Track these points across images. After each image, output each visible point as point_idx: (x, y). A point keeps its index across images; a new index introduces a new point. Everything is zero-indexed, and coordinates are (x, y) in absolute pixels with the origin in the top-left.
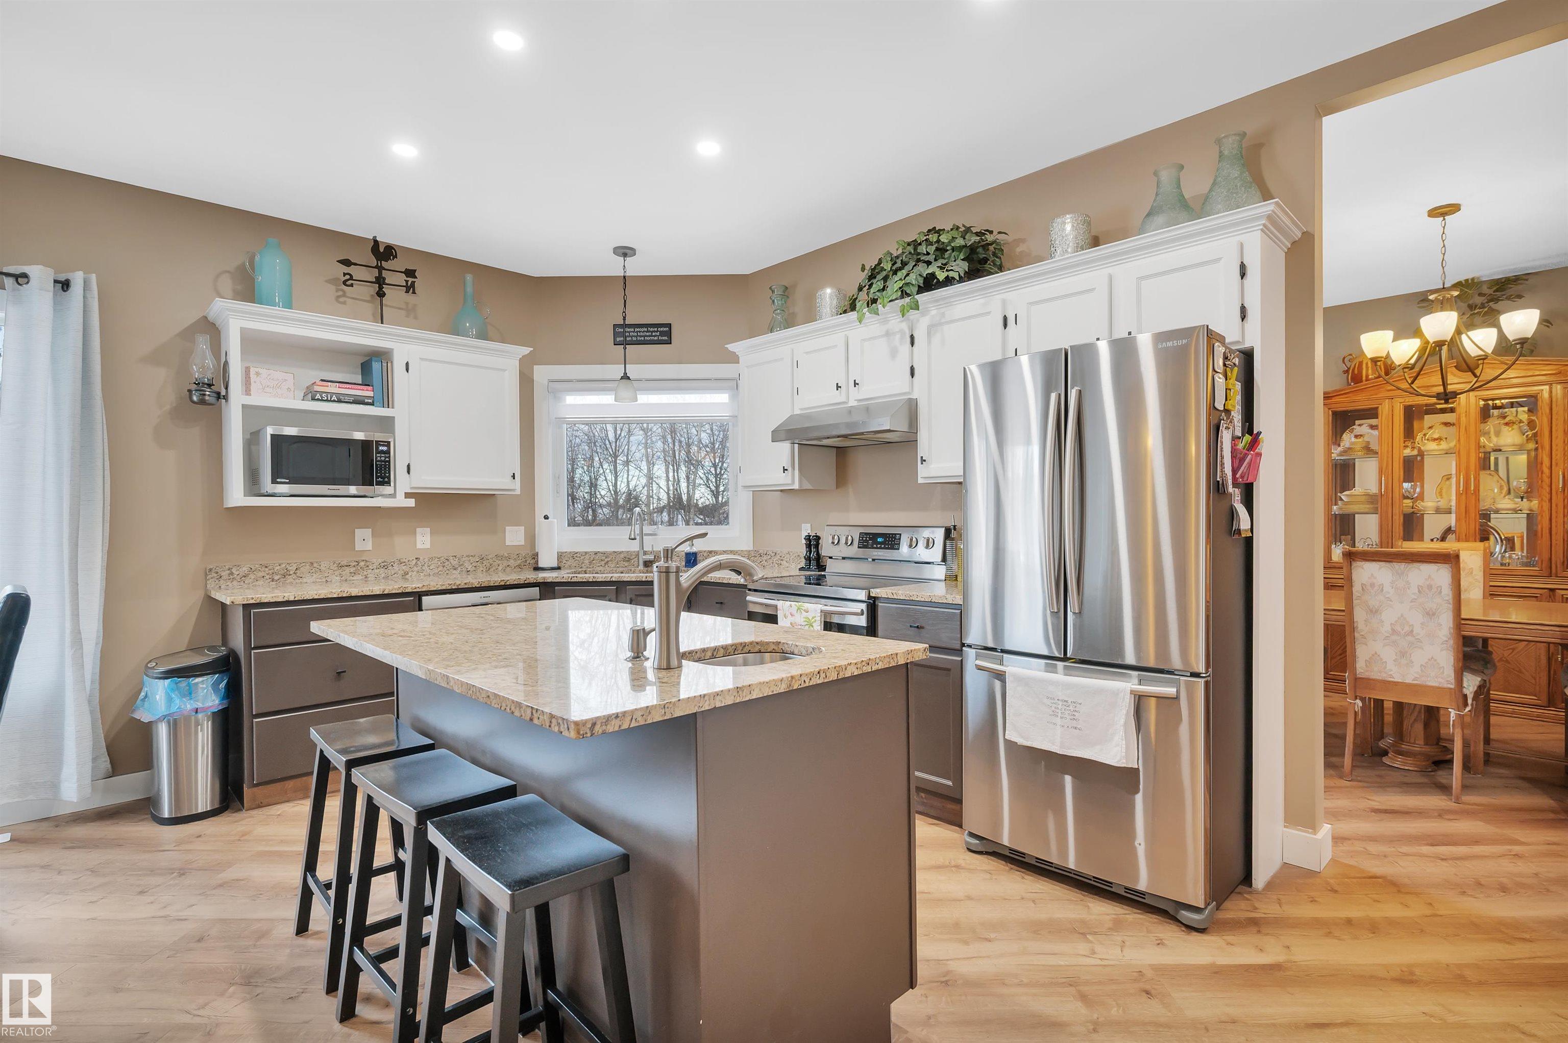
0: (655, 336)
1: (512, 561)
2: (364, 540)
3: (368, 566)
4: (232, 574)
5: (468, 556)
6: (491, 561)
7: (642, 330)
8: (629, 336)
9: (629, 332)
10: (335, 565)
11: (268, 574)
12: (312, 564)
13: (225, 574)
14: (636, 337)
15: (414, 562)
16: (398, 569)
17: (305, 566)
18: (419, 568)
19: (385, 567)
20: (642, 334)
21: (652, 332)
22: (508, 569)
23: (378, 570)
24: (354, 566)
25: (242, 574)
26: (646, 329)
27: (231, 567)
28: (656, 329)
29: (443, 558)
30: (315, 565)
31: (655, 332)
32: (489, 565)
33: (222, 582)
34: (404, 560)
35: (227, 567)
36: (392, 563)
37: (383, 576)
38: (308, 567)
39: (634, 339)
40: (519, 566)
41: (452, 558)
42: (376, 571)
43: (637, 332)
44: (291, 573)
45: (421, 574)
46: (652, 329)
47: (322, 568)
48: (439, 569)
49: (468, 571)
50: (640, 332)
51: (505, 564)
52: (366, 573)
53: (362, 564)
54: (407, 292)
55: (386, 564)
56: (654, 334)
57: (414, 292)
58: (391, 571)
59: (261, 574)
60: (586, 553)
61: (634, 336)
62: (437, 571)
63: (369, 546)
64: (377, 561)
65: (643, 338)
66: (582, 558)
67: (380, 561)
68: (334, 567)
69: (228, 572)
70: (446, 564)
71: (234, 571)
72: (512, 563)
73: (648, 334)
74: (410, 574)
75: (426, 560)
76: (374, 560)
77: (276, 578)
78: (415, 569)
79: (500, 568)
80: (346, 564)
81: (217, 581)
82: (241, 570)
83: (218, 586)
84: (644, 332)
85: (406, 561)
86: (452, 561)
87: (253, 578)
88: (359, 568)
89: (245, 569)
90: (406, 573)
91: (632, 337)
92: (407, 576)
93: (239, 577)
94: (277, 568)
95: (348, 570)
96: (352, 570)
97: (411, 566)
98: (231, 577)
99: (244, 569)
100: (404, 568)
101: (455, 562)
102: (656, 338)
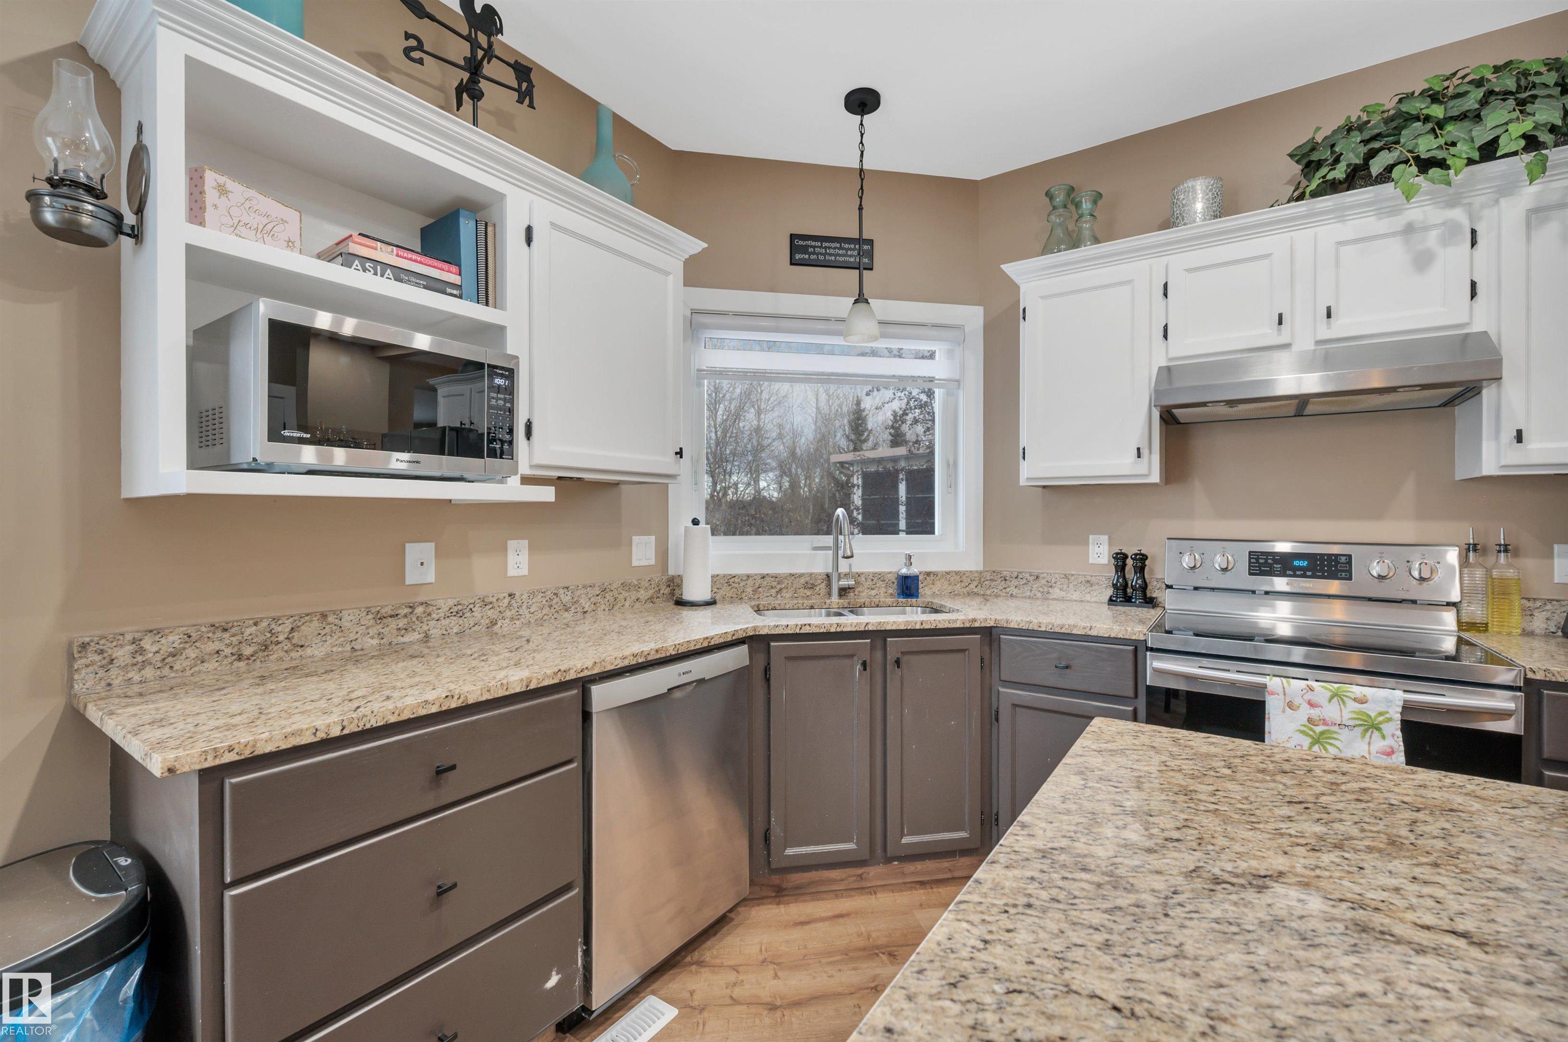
0: (851, 256)
1: (642, 592)
2: (422, 564)
3: (429, 614)
4: (141, 651)
5: (585, 587)
6: (615, 593)
7: (833, 245)
8: (814, 253)
9: (814, 247)
10: (370, 616)
11: (228, 645)
12: (324, 616)
13: (123, 654)
14: (824, 255)
15: (506, 601)
16: (479, 616)
17: (311, 621)
18: (513, 612)
19: (459, 614)
20: (832, 251)
21: (847, 250)
22: (638, 605)
23: (448, 621)
24: (405, 616)
25: (166, 649)
26: (838, 245)
27: (138, 635)
28: (852, 246)
29: (549, 593)
30: (331, 619)
31: (851, 249)
32: (612, 599)
33: (114, 672)
34: (491, 599)
35: (129, 637)
36: (471, 606)
37: (455, 630)
38: (315, 624)
39: (821, 258)
40: (651, 600)
41: (562, 591)
42: (444, 622)
43: (826, 248)
44: (281, 638)
45: (517, 622)
46: (847, 246)
47: (345, 623)
48: (544, 612)
49: (585, 612)
50: (829, 248)
51: (634, 598)
52: (425, 628)
53: (419, 610)
54: (521, 101)
55: (460, 607)
56: (849, 253)
57: (531, 106)
58: (468, 621)
59: (212, 647)
60: (748, 576)
61: (822, 254)
62: (540, 615)
63: (430, 576)
64: (445, 604)
65: (833, 258)
66: (742, 584)
67: (451, 602)
68: (368, 620)
69: (131, 648)
70: (555, 601)
71: (147, 644)
72: (643, 595)
73: (840, 252)
74: (499, 624)
75: (525, 597)
76: (441, 603)
77: (248, 651)
78: (508, 614)
79: (627, 604)
80: (390, 613)
81: (101, 673)
82: (163, 641)
83: (103, 683)
84: (835, 248)
85: (494, 600)
86: (562, 596)
87: (193, 656)
88: (414, 619)
89: (174, 639)
90: (494, 623)
91: (817, 254)
92: (496, 628)
93: (159, 657)
94: (248, 632)
95: (393, 624)
96: (402, 623)
97: (502, 609)
98: (140, 658)
99: (171, 638)
100: (490, 613)
101: (566, 599)
102: (852, 260)
